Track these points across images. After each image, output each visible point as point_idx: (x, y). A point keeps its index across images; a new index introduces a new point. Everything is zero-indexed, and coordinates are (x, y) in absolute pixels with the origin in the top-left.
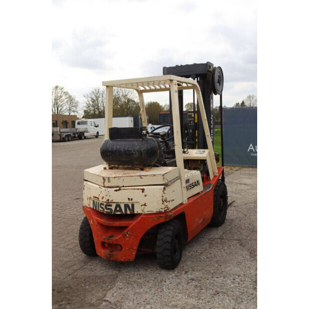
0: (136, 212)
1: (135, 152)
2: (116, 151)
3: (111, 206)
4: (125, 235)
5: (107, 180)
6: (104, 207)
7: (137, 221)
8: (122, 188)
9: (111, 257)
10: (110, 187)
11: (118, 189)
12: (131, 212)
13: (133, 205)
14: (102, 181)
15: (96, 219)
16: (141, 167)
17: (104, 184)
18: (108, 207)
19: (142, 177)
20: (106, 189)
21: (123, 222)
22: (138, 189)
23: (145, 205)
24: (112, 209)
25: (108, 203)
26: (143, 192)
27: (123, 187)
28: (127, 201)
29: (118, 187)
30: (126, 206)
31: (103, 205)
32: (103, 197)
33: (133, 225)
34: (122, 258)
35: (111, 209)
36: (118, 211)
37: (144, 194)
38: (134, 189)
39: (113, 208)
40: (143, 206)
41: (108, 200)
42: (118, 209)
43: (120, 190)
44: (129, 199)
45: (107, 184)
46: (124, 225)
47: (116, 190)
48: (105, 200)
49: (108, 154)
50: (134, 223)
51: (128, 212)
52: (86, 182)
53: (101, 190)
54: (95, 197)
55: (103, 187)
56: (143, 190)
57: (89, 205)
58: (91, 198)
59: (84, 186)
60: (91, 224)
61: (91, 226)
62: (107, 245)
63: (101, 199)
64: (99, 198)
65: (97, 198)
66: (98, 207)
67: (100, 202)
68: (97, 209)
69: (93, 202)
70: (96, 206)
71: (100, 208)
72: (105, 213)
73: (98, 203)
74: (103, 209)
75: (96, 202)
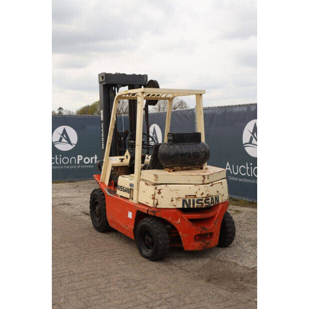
1: (202, 153)
3: (209, 199)
4: (215, 223)
5: (206, 177)
6: (203, 202)
7: (220, 209)
8: (213, 183)
10: (208, 184)
11: (211, 184)
12: (218, 202)
13: (218, 196)
14: (202, 179)
17: (203, 181)
23: (223, 195)
28: (216, 194)
29: (211, 182)
31: (202, 200)
32: (203, 193)
33: (218, 213)
34: (213, 244)
36: (212, 203)
37: (222, 186)
39: (210, 201)
41: (208, 195)
42: (212, 201)
43: (213, 185)
44: (217, 191)
45: (206, 181)
46: (214, 215)
47: (211, 186)
48: (204, 195)
50: (218, 211)
52: (165, 185)
53: (199, 187)
54: (189, 196)
55: (202, 184)
56: (221, 183)
57: (175, 206)
58: (178, 199)
59: (160, 190)
60: (178, 224)
61: (176, 226)
62: (197, 238)
63: (199, 196)
64: (195, 196)
65: (192, 196)
66: (194, 204)
67: (196, 199)
68: (192, 207)
69: (184, 201)
70: (190, 204)
71: (196, 205)
72: (204, 207)
73: (194, 201)
74: (202, 204)
75: (190, 201)
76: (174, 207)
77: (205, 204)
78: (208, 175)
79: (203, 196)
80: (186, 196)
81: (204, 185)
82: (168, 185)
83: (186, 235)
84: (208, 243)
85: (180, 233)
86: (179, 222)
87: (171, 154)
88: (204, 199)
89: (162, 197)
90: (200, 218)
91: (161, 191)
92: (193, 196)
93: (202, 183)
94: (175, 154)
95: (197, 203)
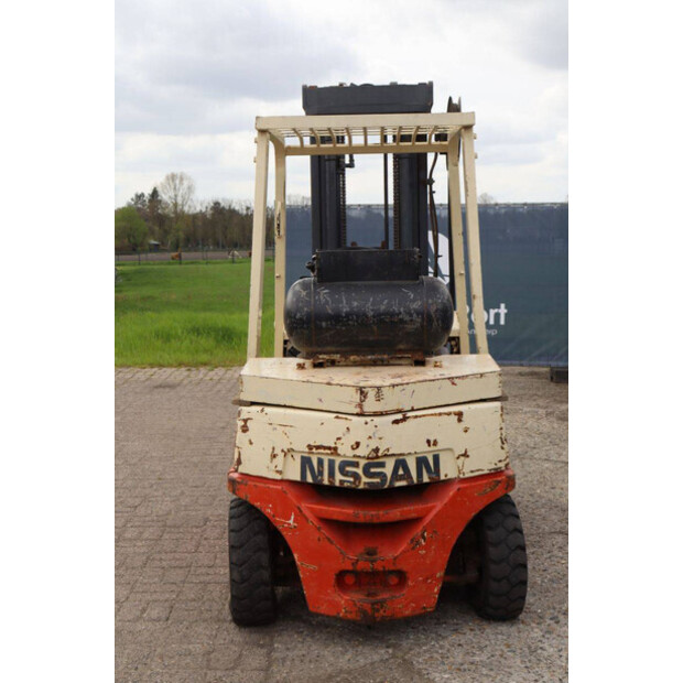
0: (442, 477)
1: (411, 315)
2: (348, 315)
3: (382, 465)
4: (418, 543)
5: (371, 394)
6: (360, 471)
7: (446, 500)
8: (409, 414)
9: (378, 610)
10: (381, 414)
11: (399, 416)
12: (434, 476)
13: (436, 458)
14: (357, 397)
15: (312, 510)
16: (418, 357)
17: (360, 406)
18: (373, 470)
19: (456, 381)
20: (368, 419)
21: (412, 508)
22: (449, 414)
23: (465, 455)
24: (385, 475)
25: (375, 459)
26: (460, 420)
27: (413, 410)
28: (422, 448)
29: (399, 411)
30: (421, 462)
31: (356, 465)
32: (358, 444)
34: (406, 606)
35: (382, 475)
36: (401, 478)
37: (463, 425)
38: (440, 414)
39: (388, 470)
40: (462, 458)
41: (377, 450)
42: (401, 472)
43: (405, 419)
44: (428, 442)
45: (371, 405)
46: (414, 515)
47: (396, 422)
48: (363, 451)
49: (324, 324)
50: (438, 505)
51: (426, 479)
52: (259, 408)
53: (347, 424)
54: (318, 447)
55: (357, 415)
56: (460, 415)
57: (280, 472)
58: (288, 452)
59: (245, 421)
60: (289, 528)
61: (284, 533)
62: (350, 580)
63: (346, 451)
64: (336, 449)
65: (325, 448)
66: (332, 474)
67: (338, 461)
68: (326, 482)
69: (306, 462)
70: (321, 473)
71: (339, 477)
72: (361, 486)
73: (331, 463)
74: (356, 476)
75: (320, 462)
76: (278, 477)
77: (365, 479)
78: (379, 388)
79: (359, 452)
80: (310, 447)
81: (363, 419)
82: (267, 409)
83: (312, 567)
84: (381, 603)
85: (296, 556)
86: (291, 522)
87: (298, 316)
88: (363, 462)
89: (251, 443)
90: (352, 520)
91: (249, 423)
92: (329, 448)
93: (358, 410)
94: (309, 315)
95: (343, 472)
